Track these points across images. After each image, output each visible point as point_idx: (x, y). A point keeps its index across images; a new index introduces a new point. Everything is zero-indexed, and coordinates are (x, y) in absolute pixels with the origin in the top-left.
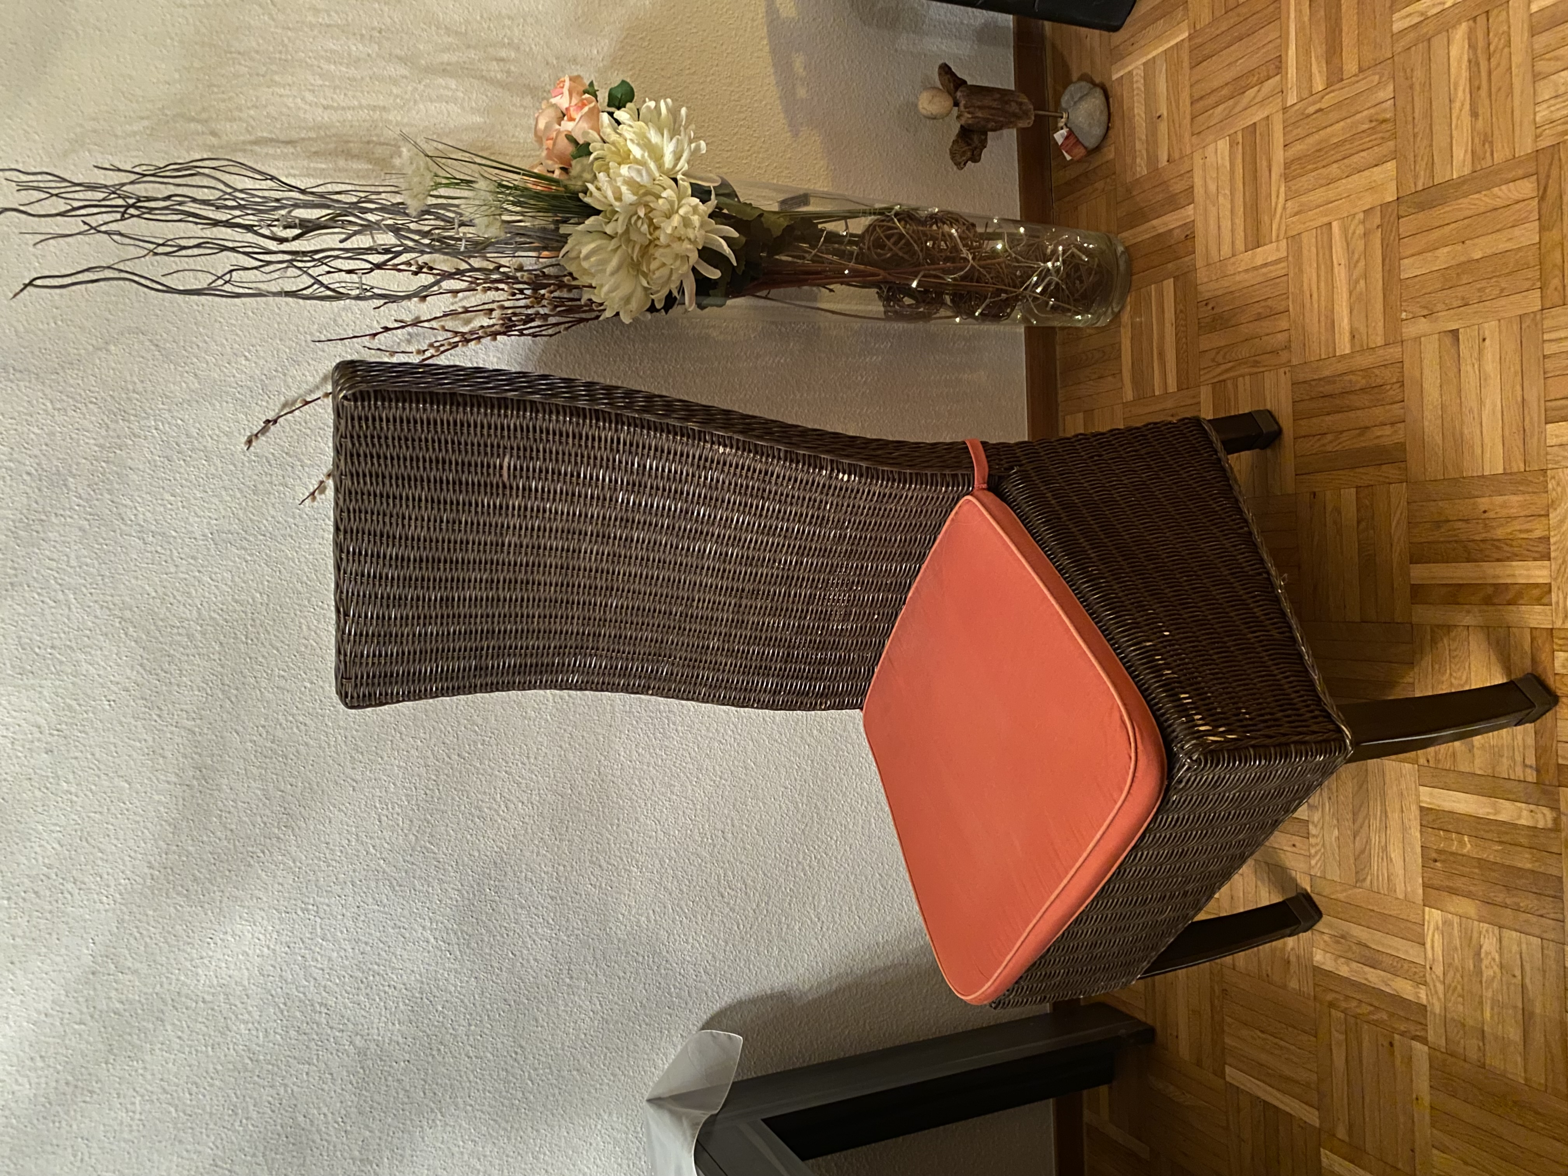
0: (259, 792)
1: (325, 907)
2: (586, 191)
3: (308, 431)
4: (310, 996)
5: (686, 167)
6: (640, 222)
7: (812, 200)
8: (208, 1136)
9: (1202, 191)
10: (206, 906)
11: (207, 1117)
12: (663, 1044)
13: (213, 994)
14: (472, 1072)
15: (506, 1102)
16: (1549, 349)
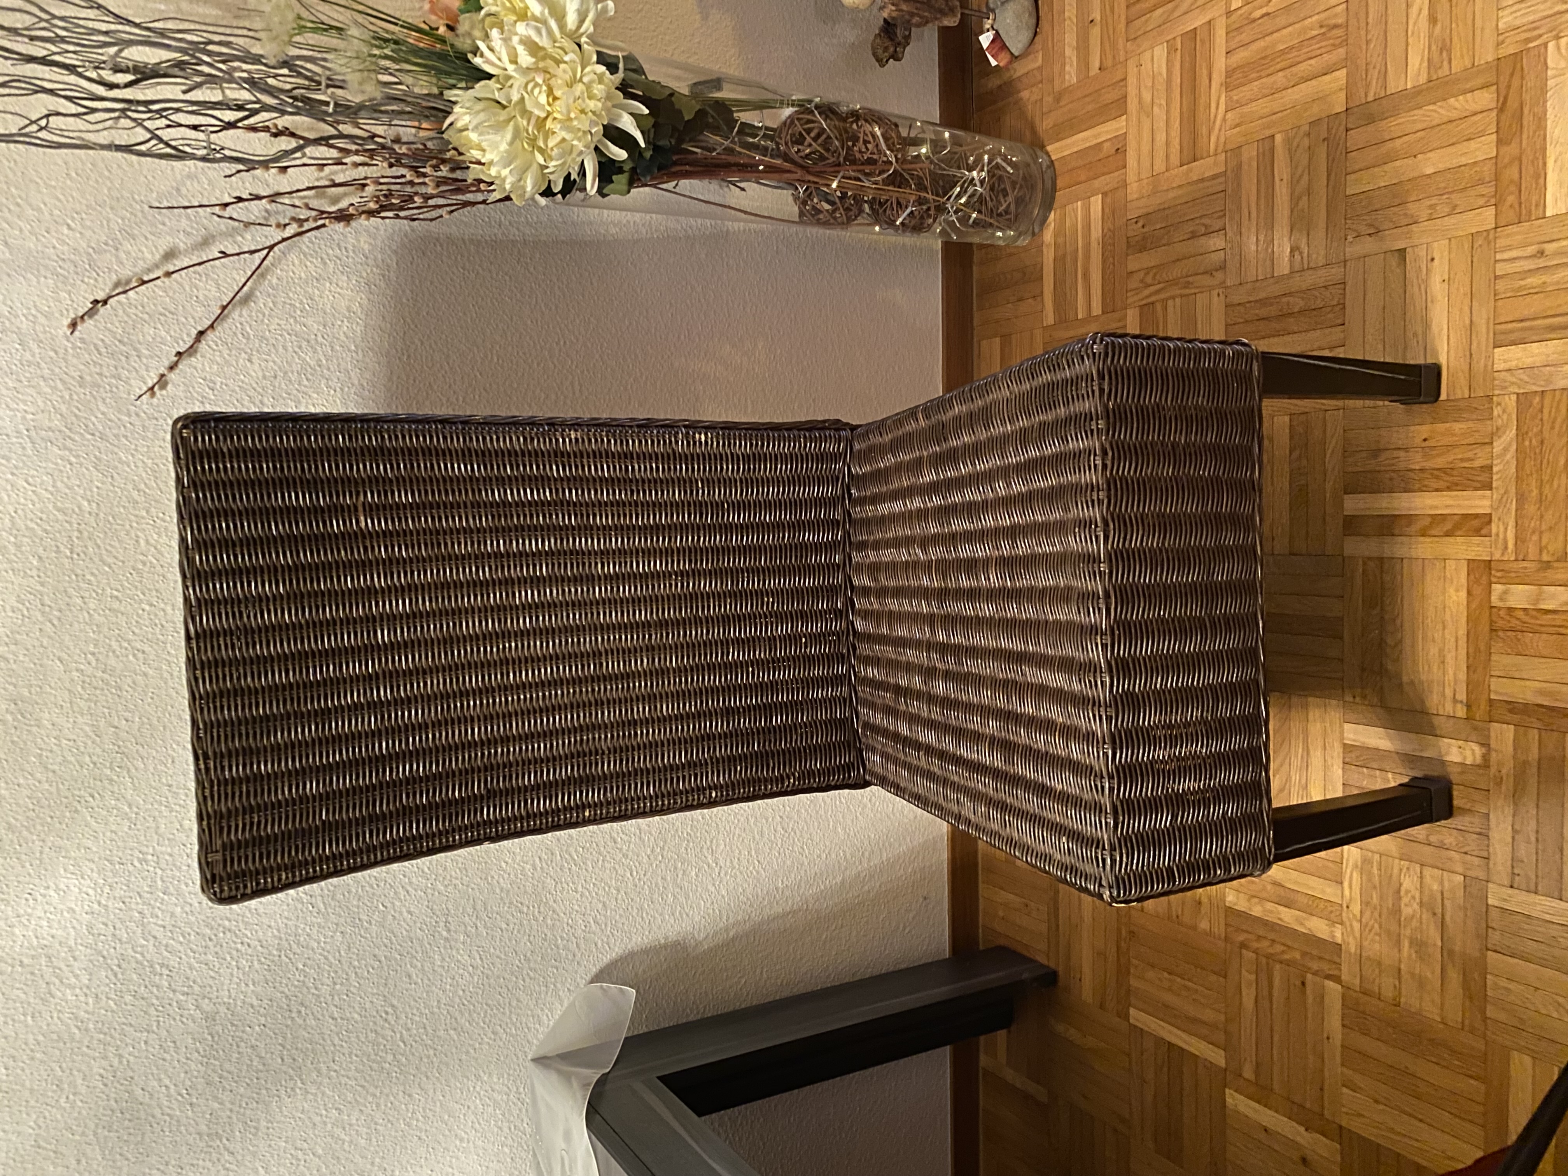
0: (87, 728)
1: (167, 857)
2: (476, 51)
3: (146, 317)
4: (148, 957)
5: (592, 29)
6: (536, 91)
7: (725, 86)
8: (28, 1114)
9: (1136, 101)
10: (23, 857)
11: (27, 1094)
12: (548, 999)
13: (33, 957)
14: (338, 1034)
15: (375, 1066)
16: (1501, 269)
